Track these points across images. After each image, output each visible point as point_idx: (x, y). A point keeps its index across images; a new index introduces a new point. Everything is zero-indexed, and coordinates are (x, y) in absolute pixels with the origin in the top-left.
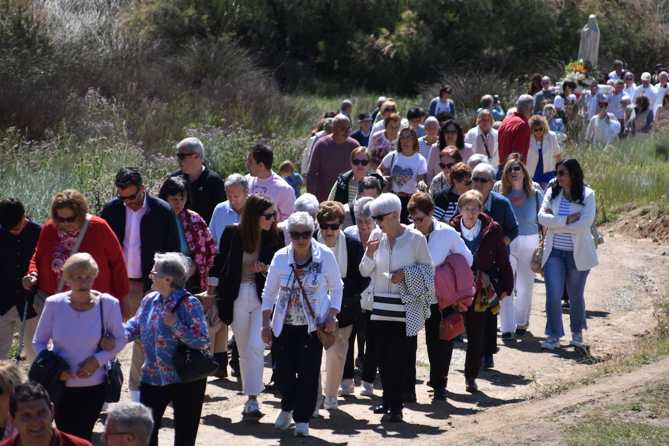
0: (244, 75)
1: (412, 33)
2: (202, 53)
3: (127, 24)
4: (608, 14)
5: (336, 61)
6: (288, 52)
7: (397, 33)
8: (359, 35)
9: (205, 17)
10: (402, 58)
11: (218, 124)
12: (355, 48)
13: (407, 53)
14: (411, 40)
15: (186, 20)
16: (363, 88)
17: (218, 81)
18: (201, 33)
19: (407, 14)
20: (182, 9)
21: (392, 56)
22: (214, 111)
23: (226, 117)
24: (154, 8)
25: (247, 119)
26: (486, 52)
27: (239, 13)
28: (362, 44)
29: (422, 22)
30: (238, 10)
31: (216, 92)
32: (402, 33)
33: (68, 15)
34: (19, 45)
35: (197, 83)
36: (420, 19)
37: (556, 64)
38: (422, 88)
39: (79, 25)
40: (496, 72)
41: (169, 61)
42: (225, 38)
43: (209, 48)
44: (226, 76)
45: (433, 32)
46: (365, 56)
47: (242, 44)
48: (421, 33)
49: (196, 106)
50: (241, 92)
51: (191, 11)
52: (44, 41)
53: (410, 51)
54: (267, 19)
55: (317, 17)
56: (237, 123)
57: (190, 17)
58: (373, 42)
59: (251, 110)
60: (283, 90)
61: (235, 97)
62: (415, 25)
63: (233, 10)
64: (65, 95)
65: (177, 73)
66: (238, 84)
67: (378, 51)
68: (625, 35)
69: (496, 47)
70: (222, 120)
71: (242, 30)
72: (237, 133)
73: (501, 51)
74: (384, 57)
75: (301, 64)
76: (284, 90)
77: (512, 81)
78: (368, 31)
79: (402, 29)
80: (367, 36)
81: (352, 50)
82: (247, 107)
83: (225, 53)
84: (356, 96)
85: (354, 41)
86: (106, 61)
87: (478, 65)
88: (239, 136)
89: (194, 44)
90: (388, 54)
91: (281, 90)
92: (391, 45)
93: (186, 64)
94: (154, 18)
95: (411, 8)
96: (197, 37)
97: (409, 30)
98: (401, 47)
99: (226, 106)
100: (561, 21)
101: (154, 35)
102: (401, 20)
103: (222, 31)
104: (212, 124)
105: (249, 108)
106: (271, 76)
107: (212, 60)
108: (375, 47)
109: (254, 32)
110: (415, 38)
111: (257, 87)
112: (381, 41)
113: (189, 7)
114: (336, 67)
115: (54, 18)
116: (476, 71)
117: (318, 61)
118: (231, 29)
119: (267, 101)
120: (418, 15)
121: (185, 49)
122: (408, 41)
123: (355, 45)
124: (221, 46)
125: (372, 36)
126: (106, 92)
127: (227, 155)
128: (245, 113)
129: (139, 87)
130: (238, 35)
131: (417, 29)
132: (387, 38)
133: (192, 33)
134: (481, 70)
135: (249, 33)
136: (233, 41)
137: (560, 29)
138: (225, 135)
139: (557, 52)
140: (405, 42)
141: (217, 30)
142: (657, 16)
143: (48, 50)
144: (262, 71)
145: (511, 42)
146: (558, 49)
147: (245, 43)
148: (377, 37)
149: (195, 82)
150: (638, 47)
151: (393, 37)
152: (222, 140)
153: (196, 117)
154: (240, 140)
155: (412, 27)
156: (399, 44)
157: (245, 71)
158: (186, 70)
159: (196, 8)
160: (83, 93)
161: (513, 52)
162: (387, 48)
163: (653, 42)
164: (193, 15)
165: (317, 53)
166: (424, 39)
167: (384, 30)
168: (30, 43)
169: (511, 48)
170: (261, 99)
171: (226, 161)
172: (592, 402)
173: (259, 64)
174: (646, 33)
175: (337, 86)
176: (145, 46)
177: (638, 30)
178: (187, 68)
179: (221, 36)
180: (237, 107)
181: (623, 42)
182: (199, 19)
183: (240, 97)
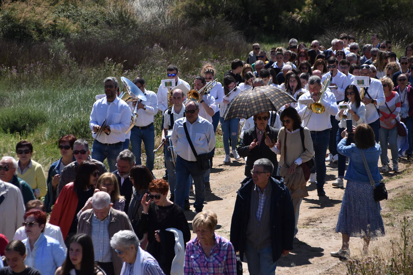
0: (229, 34)
1: (311, 11)
2: (208, 25)
3: (172, 12)
5: (273, 26)
6: (250, 22)
7: (303, 11)
8: (284, 13)
9: (210, 7)
10: (306, 23)
11: (217, 59)
12: (282, 19)
13: (308, 21)
14: (310, 14)
15: (201, 9)
16: (287, 39)
17: (216, 37)
18: (208, 15)
19: (308, 1)
20: (198, 4)
21: (301, 22)
22: (214, 53)
23: (220, 55)
24: (185, 3)
25: (230, 56)
26: (346, 18)
27: (226, 5)
28: (286, 17)
29: (315, 5)
30: (225, 3)
31: (215, 43)
32: (306, 11)
33: (144, 9)
34: (122, 24)
35: (206, 39)
36: (314, 4)
37: (382, 23)
38: (316, 37)
39: (150, 13)
40: (352, 28)
41: (193, 29)
42: (219, 17)
43: (211, 22)
44: (220, 35)
45: (321, 10)
46: (287, 23)
47: (227, 19)
48: (315, 10)
49: (206, 50)
50: (227, 43)
51: (203, 5)
52: (133, 22)
53: (309, 19)
54: (239, 7)
55: (264, 5)
56: (226, 58)
57: (202, 7)
58: (291, 15)
59: (232, 51)
61: (225, 45)
62: (312, 7)
63: (223, 3)
64: (144, 47)
65: (197, 35)
66: (226, 39)
67: (294, 20)
69: (352, 16)
70: (219, 56)
71: (228, 12)
72: (226, 63)
73: (354, 18)
74: (297, 23)
75: (256, 28)
76: (248, 41)
77: (360, 32)
78: (289, 11)
79: (306, 9)
80: (288, 13)
81: (281, 20)
83: (220, 24)
84: (284, 43)
85: (282, 15)
86: (163, 30)
87: (344, 25)
88: (227, 64)
89: (204, 20)
90: (299, 21)
91: (247, 41)
92: (300, 17)
93: (201, 30)
94: (185, 8)
96: (206, 17)
97: (309, 9)
98: (305, 18)
99: (221, 50)
101: (185, 17)
102: (305, 4)
103: (218, 13)
104: (214, 59)
105: (232, 50)
106: (242, 34)
107: (213, 28)
108: (292, 18)
109: (233, 13)
110: (312, 13)
111: (235, 40)
112: (295, 15)
113: (202, 2)
114: (273, 29)
115: (138, 11)
116: (342, 28)
117: (265, 26)
118: (222, 12)
119: (240, 46)
120: (313, 2)
121: (200, 23)
123: (283, 18)
124: (217, 21)
125: (291, 13)
126: (163, 45)
127: (221, 73)
128: (230, 53)
129: (178, 42)
130: (226, 15)
131: (312, 8)
132: (298, 13)
133: (204, 15)
134: (345, 27)
135: (231, 13)
136: (223, 18)
137: (383, 6)
138: (220, 64)
139: (383, 17)
140: (307, 15)
141: (215, 13)
143: (135, 26)
144: (237, 32)
145: (359, 13)
146: (383, 15)
147: (229, 19)
148: (293, 13)
149: (205, 39)
151: (301, 13)
152: (219, 66)
153: (206, 56)
154: (227, 66)
155: (310, 8)
156: (304, 16)
158: (201, 33)
159: (205, 3)
160: (152, 46)
161: (361, 18)
162: (298, 18)
164: (204, 6)
165: (264, 22)
166: (316, 14)
167: (297, 10)
168: (127, 24)
169: (359, 16)
170: (237, 46)
171: (221, 76)
172: (401, 187)
173: (235, 29)
175: (274, 38)
176: (181, 22)
179: (217, 16)
180: (225, 50)
182: (207, 8)
183: (227, 46)
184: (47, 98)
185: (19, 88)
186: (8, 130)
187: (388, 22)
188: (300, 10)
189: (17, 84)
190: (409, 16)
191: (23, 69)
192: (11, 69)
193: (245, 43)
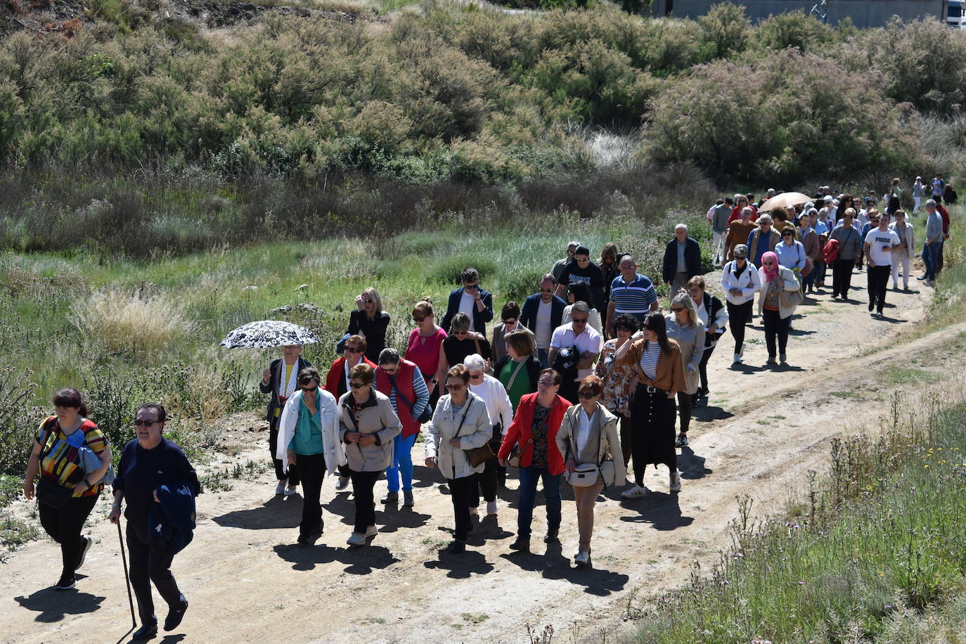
0: (698, 182)
1: (790, 159)
2: (676, 171)
3: (635, 156)
4: (897, 149)
5: (748, 174)
6: (722, 170)
7: (781, 159)
8: (761, 160)
9: (677, 151)
10: (784, 173)
11: (684, 209)
13: (787, 170)
14: (789, 163)
15: (667, 153)
17: (684, 185)
18: (675, 160)
19: (787, 149)
20: (665, 147)
21: (779, 172)
22: (682, 202)
24: (650, 147)
25: (699, 206)
26: (830, 169)
27: (696, 149)
28: (762, 165)
29: (795, 153)
31: (683, 191)
32: (784, 159)
33: (605, 151)
34: (579, 168)
35: (673, 187)
39: (610, 156)
41: (657, 175)
42: (688, 162)
43: (679, 168)
44: (688, 183)
45: (801, 159)
46: (764, 172)
47: (696, 166)
48: (795, 159)
49: (672, 199)
50: (696, 191)
51: (670, 148)
52: (592, 166)
54: (710, 152)
55: (738, 151)
57: (669, 152)
58: (768, 164)
60: (719, 190)
61: (693, 194)
62: (791, 155)
63: (692, 148)
64: (603, 194)
65: (662, 182)
66: (695, 187)
67: (771, 169)
68: (906, 161)
69: (836, 166)
70: (687, 206)
71: (697, 158)
73: (839, 169)
74: (774, 172)
75: (729, 176)
77: (844, 185)
78: (766, 159)
79: (785, 157)
80: (765, 161)
81: (757, 168)
82: (700, 199)
83: (688, 171)
85: (758, 164)
86: (625, 175)
89: (671, 166)
90: (777, 170)
92: (778, 166)
93: (667, 176)
94: (650, 152)
95: (789, 146)
96: (673, 162)
97: (788, 158)
98: (784, 167)
99: (688, 199)
100: (871, 153)
101: (650, 161)
102: (784, 152)
103: (687, 159)
106: (713, 183)
107: (681, 174)
108: (769, 167)
109: (704, 159)
110: (791, 162)
111: (705, 189)
112: (773, 163)
113: (668, 146)
114: (748, 177)
115: (597, 153)
117: (738, 175)
118: (690, 158)
119: (711, 195)
120: (793, 150)
121: (666, 169)
122: (787, 163)
123: (759, 166)
124: (686, 166)
125: (768, 161)
126: (624, 192)
129: (642, 189)
130: (695, 161)
131: (792, 157)
132: (776, 162)
133: (670, 160)
135: (701, 160)
136: (692, 164)
137: (871, 157)
141: (683, 158)
142: (923, 151)
143: (594, 170)
144: (708, 180)
145: (844, 164)
146: (869, 168)
147: (699, 165)
148: (771, 161)
149: (671, 186)
150: (913, 167)
151: (780, 161)
153: (672, 205)
156: (783, 165)
157: (699, 180)
159: (673, 147)
160: (612, 193)
161: (845, 169)
162: (776, 167)
163: (921, 164)
164: (671, 150)
165: (738, 170)
166: (797, 162)
167: (774, 158)
168: (585, 167)
169: (844, 167)
170: (707, 195)
172: (890, 358)
173: (706, 176)
174: (917, 160)
175: (749, 188)
176: (645, 167)
177: (913, 158)
178: (668, 179)
179: (686, 162)
180: (694, 199)
181: (905, 164)
182: (674, 152)
183: (696, 194)
184: (496, 247)
185: (466, 234)
186: (454, 281)
187: (875, 174)
188: (779, 158)
189: (465, 231)
190: (897, 170)
191: (470, 214)
192: (458, 213)
193: (716, 192)
